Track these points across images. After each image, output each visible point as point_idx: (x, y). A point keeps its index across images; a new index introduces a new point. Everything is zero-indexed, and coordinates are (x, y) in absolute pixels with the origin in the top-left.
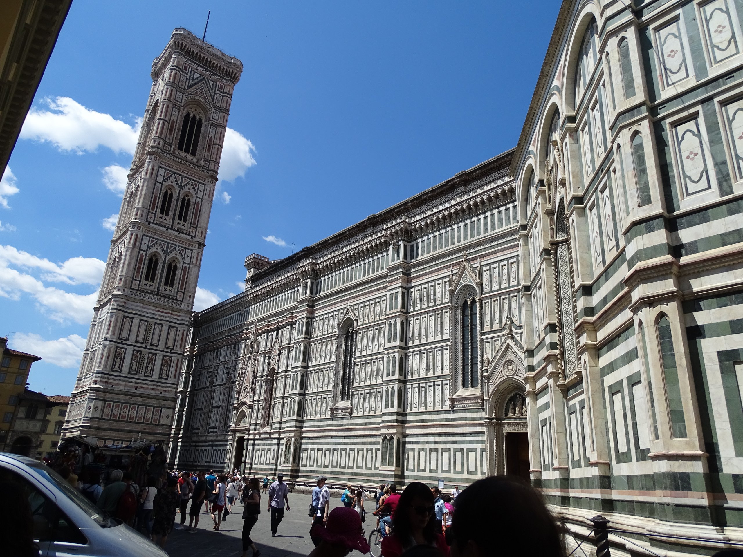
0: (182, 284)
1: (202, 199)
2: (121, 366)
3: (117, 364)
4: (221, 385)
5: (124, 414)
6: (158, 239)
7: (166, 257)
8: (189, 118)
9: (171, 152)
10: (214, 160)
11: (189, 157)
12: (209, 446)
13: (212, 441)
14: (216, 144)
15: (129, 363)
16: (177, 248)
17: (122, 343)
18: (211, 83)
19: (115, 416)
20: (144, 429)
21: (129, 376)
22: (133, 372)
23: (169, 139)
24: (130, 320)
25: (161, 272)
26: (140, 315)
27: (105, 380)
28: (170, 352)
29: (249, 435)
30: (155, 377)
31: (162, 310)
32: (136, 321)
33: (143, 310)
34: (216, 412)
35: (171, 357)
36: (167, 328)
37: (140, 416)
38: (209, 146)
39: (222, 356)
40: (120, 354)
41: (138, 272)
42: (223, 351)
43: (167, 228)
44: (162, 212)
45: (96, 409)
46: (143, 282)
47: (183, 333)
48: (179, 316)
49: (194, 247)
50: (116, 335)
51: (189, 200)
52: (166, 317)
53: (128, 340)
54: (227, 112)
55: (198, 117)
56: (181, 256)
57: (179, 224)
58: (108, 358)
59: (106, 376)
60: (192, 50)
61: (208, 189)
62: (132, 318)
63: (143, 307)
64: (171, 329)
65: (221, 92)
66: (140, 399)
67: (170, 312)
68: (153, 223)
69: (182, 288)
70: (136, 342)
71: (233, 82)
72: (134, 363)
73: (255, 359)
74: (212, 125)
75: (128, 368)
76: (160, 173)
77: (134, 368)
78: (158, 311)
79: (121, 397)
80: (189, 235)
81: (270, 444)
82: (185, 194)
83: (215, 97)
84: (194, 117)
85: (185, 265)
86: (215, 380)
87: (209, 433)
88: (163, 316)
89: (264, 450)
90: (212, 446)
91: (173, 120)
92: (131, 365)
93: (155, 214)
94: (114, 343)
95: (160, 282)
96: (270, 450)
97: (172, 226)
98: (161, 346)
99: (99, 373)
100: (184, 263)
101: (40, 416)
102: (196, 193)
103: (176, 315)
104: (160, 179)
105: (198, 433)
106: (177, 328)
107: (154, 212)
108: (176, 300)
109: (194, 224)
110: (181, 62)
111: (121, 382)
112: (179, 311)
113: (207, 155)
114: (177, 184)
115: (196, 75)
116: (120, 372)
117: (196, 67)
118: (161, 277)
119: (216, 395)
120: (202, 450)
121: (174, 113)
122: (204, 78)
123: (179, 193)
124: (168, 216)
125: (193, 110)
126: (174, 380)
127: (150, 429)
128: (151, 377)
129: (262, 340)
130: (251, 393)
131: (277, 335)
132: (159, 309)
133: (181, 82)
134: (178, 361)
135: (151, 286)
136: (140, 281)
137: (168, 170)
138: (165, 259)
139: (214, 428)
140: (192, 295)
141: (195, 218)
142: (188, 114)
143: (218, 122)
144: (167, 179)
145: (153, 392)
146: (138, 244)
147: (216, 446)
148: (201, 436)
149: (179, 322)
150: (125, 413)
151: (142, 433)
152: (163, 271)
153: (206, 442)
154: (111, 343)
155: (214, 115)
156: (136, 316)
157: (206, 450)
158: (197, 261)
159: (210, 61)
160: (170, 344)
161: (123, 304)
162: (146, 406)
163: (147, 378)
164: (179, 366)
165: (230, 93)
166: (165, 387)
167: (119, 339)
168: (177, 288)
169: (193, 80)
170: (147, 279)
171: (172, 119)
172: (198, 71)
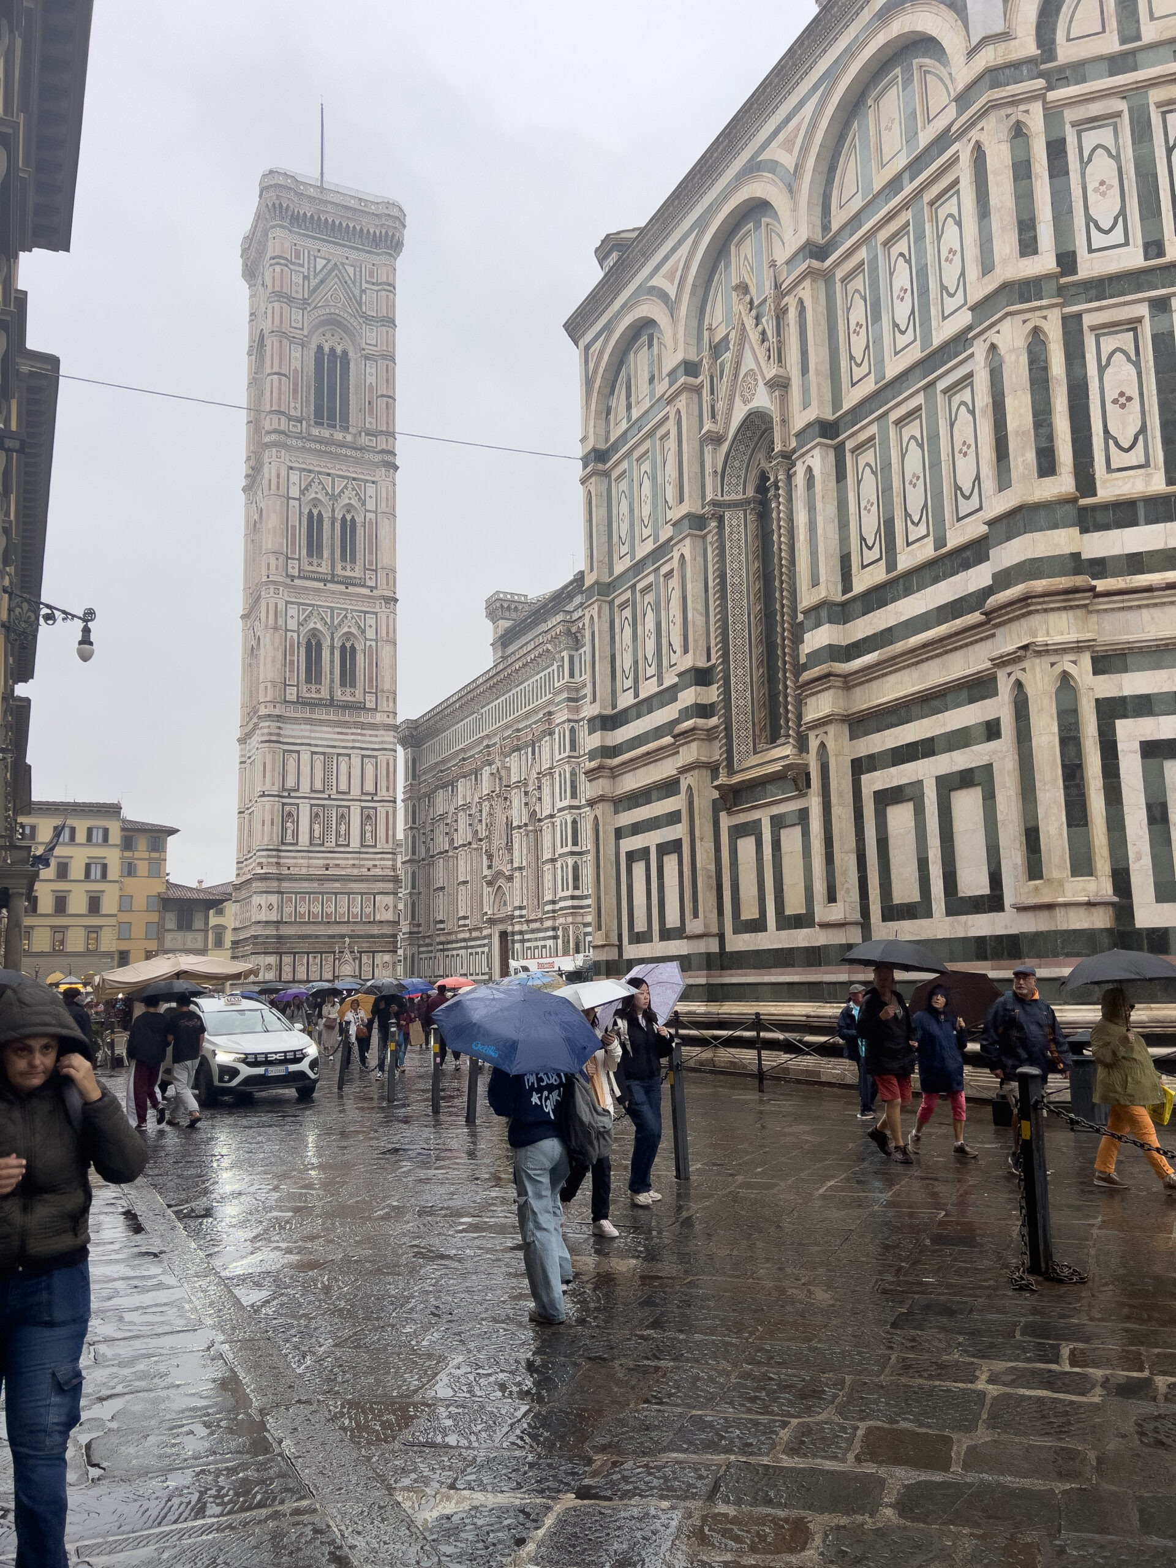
0: (371, 679)
1: (376, 512)
2: (296, 833)
3: (289, 832)
4: (464, 845)
5: (315, 911)
6: (312, 605)
7: (332, 634)
8: (323, 355)
9: (304, 435)
10: (384, 429)
11: (339, 436)
12: (461, 948)
13: (465, 940)
14: (383, 396)
15: (308, 827)
16: (349, 615)
17: (289, 797)
18: (350, 270)
19: (302, 915)
20: (353, 931)
21: (311, 849)
22: (317, 841)
23: (295, 408)
24: (295, 755)
25: (330, 662)
26: (309, 745)
27: (275, 860)
28: (372, 801)
29: (512, 924)
30: (355, 843)
31: (344, 730)
32: (305, 757)
33: (313, 735)
34: (464, 892)
35: (375, 808)
36: (359, 760)
37: (341, 911)
38: (369, 403)
39: (460, 795)
40: (290, 814)
41: (292, 671)
42: (460, 785)
43: (325, 582)
44: (310, 554)
45: (270, 907)
46: (304, 687)
47: (388, 764)
48: (376, 736)
49: (378, 605)
50: (276, 784)
51: (353, 520)
52: (354, 741)
53: (297, 790)
54: (391, 322)
55: (339, 351)
56: (359, 627)
57: (344, 569)
58: (272, 824)
59: (274, 853)
60: (301, 213)
61: (384, 490)
62: (298, 752)
63: (311, 731)
64: (366, 760)
65: (373, 284)
66: (337, 885)
67: (359, 731)
68: (299, 577)
69: (371, 687)
70: (312, 791)
71: (390, 255)
72: (316, 827)
73: (506, 799)
74: (367, 358)
75: (307, 836)
76: (291, 481)
77: (317, 834)
78: (339, 733)
79: (306, 884)
80: (364, 586)
81: (544, 939)
82: (344, 511)
83: (364, 300)
84: (332, 350)
85: (368, 643)
86: (455, 837)
87: (459, 926)
88: (348, 741)
89: (537, 947)
90: (466, 948)
91: (296, 370)
92: (312, 831)
93: (299, 560)
94: (277, 799)
95: (332, 681)
96: (545, 946)
97: (333, 575)
98: (355, 791)
99: (263, 850)
100: (366, 639)
101: (198, 924)
102: (364, 504)
103: (371, 736)
104: (295, 492)
105: (443, 929)
106: (376, 757)
107: (297, 556)
108: (364, 708)
109: (371, 563)
110: (287, 245)
111: (302, 861)
112: (374, 726)
113: (370, 423)
114: (327, 494)
115: (321, 263)
116: (297, 844)
117: (318, 245)
118: (332, 673)
119: (461, 863)
120: (453, 956)
121: (293, 354)
122: (335, 264)
123: (333, 511)
124: (322, 558)
125: (328, 336)
126: (385, 846)
127: (361, 930)
128: (348, 845)
129: (513, 762)
130: (507, 858)
131: (533, 753)
132: (339, 730)
133: (294, 287)
134: (387, 813)
135: (318, 691)
136: (297, 686)
137: (304, 470)
138: (332, 639)
139: (465, 918)
140: (391, 697)
141: (371, 553)
142: (320, 348)
143: (378, 349)
144: (306, 489)
145: (355, 872)
146: (281, 621)
147: (472, 947)
148: (449, 934)
149: (377, 746)
150: (316, 909)
151: (350, 937)
152: (332, 661)
153: (457, 942)
154: (272, 799)
155: (370, 336)
156: (304, 747)
157: (458, 955)
158: (388, 633)
159: (340, 223)
160: (369, 787)
161: (277, 731)
162: (349, 894)
163: (342, 849)
164: (391, 821)
165: (390, 281)
166: (374, 859)
167: (284, 790)
168: (362, 688)
169: (316, 275)
170: (308, 680)
171: (292, 368)
172: (322, 254)
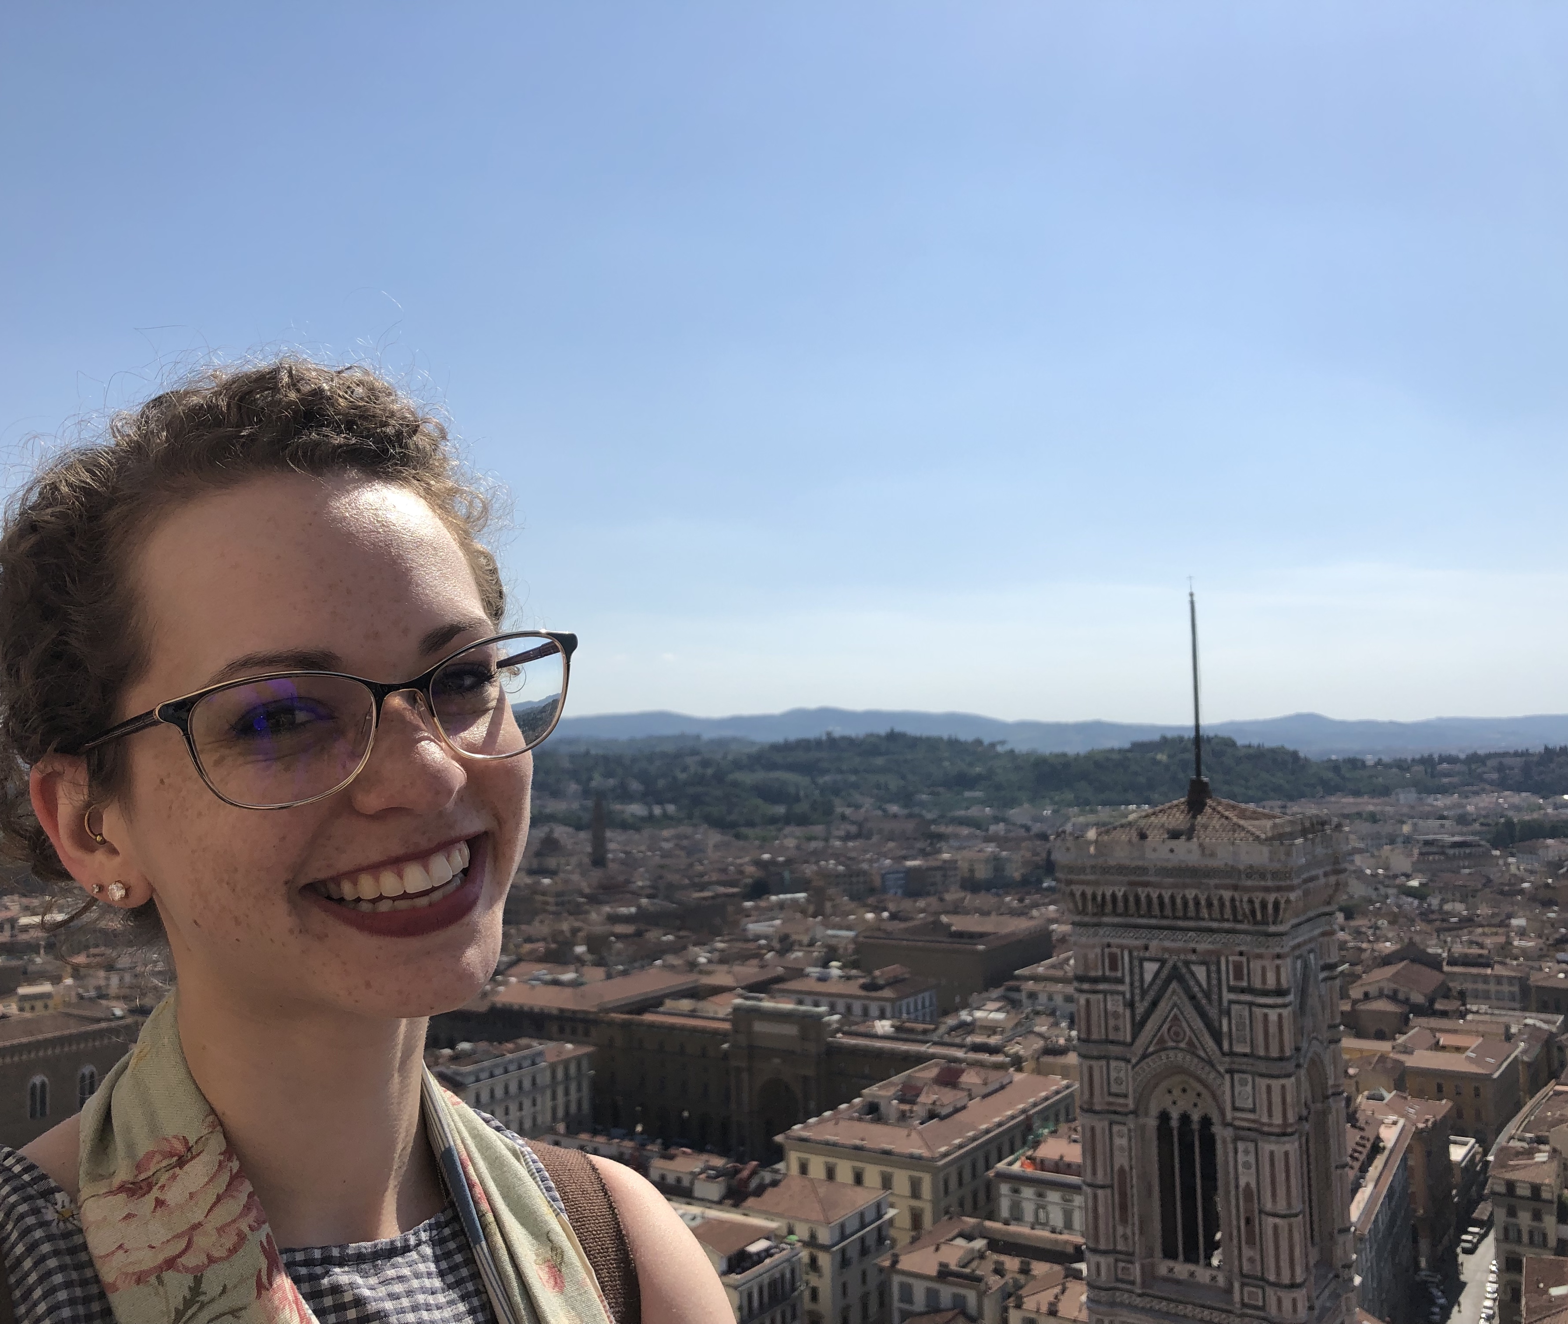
9: (1139, 1287)
14: (1268, 1210)
18: (1200, 972)
23: (1125, 1237)
38: (1248, 1221)
55: (1196, 1117)
60: (1108, 894)
65: (1243, 991)
74: (1239, 1135)
83: (1228, 1023)
84: (1185, 1118)
91: (1122, 1170)
113: (1251, 1260)
115: (1150, 968)
117: (1143, 939)
121: (1117, 1141)
122: (1175, 967)
125: (1176, 1092)
133: (1112, 1022)
142: (1164, 1117)
143: (1256, 1118)
155: (1242, 1093)
169: (1144, 993)
171: (1116, 1168)
172: (1152, 952)
